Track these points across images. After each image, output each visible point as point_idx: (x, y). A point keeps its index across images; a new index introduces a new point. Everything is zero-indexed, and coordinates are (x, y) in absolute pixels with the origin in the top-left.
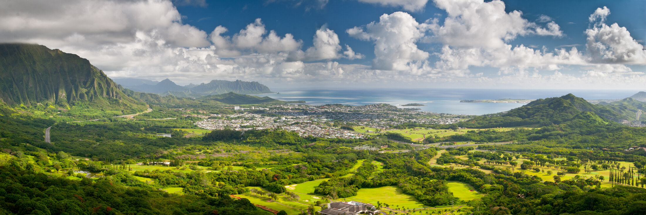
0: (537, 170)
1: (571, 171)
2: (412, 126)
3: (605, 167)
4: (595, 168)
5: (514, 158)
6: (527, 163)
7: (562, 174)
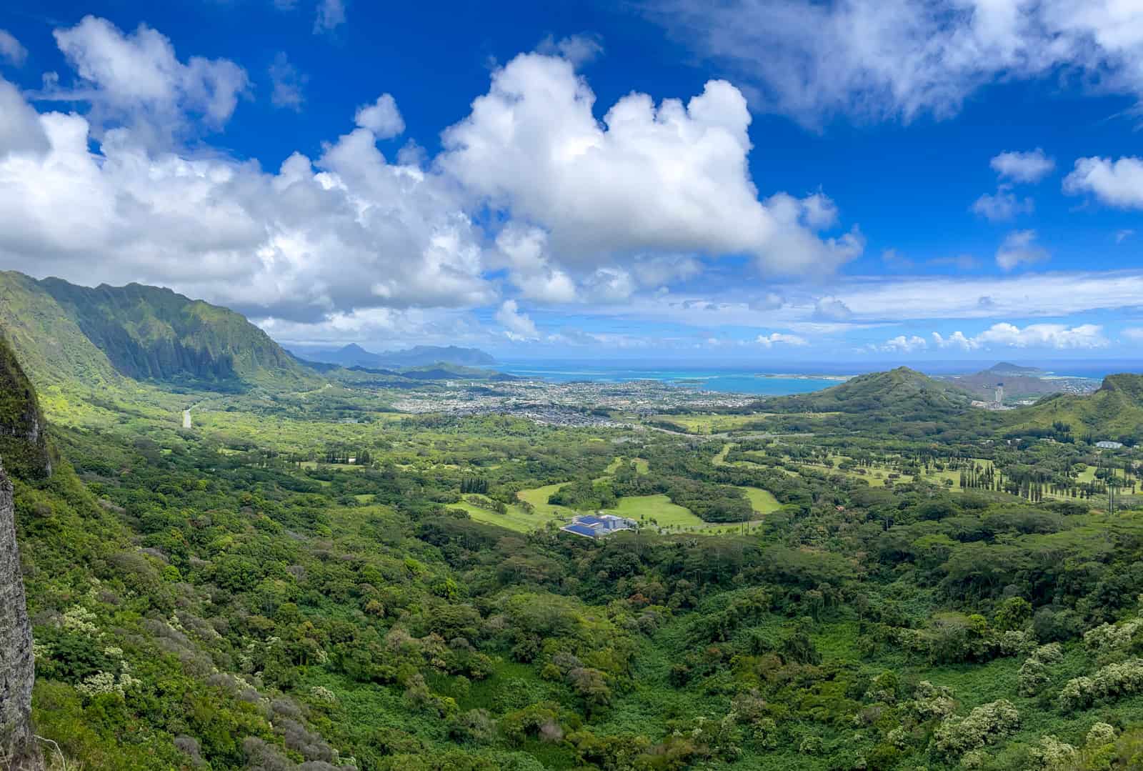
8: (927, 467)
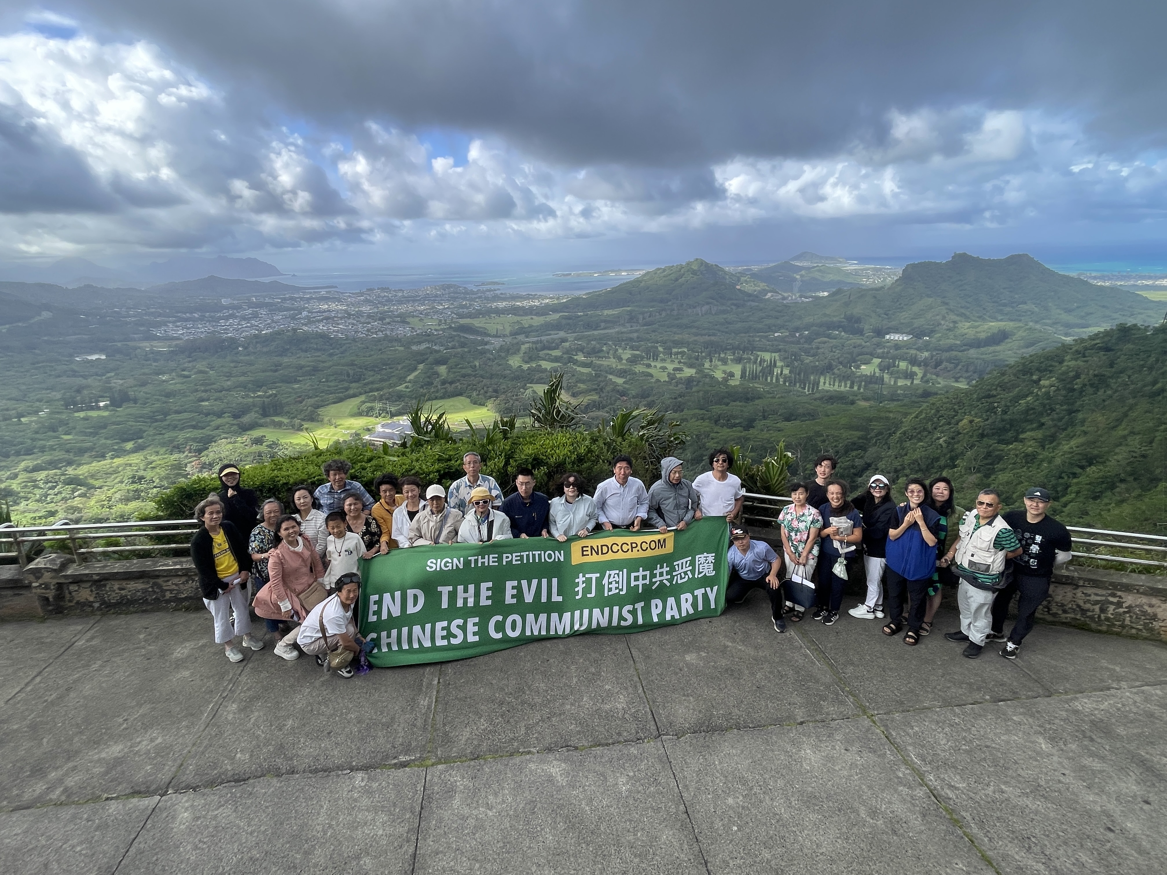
0: (649, 366)
1: (691, 366)
2: (488, 313)
3: (739, 361)
4: (724, 362)
5: (620, 351)
6: (635, 356)
7: (680, 370)
8: (711, 361)
